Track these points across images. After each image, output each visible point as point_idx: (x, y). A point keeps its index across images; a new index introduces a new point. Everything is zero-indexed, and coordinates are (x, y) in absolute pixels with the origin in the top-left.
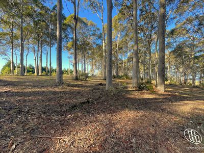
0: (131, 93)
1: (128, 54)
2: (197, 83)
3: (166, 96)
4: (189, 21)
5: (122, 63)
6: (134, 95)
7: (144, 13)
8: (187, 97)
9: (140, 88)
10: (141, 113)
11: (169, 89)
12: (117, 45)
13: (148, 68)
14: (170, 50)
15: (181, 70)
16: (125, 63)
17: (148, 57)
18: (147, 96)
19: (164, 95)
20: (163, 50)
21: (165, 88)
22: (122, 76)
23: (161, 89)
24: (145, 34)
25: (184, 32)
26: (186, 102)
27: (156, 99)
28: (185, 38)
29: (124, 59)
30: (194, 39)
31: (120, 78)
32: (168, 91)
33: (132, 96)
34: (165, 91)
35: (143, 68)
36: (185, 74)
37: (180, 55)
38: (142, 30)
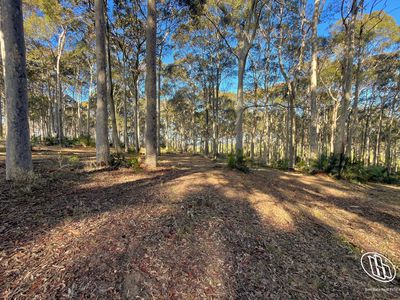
0: (90, 177)
1: (91, 90)
2: (198, 150)
3: (158, 174)
4: (190, 60)
5: (75, 110)
6: (98, 181)
7: (123, 12)
8: (186, 171)
9: (114, 164)
10: (105, 217)
11: (164, 162)
12: (56, 59)
13: (133, 125)
14: (168, 98)
15: (182, 131)
16: (84, 109)
17: (134, 104)
18: (124, 179)
19: (155, 172)
20: (153, 94)
21: (157, 159)
22: (75, 140)
23: (151, 163)
24: (127, 58)
25: (185, 75)
26: (182, 178)
27: (140, 181)
28: (186, 85)
29: (82, 100)
30: (195, 89)
31: (69, 143)
32: (163, 165)
33: (92, 184)
34: (158, 165)
35: (123, 124)
36: (186, 137)
37: (180, 109)
38: (121, 46)
